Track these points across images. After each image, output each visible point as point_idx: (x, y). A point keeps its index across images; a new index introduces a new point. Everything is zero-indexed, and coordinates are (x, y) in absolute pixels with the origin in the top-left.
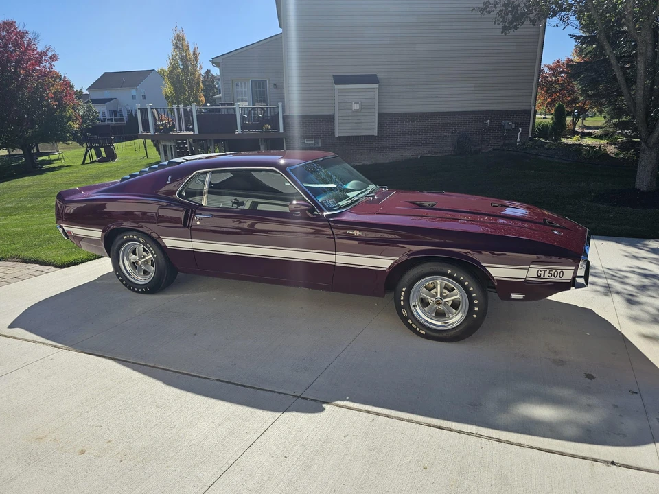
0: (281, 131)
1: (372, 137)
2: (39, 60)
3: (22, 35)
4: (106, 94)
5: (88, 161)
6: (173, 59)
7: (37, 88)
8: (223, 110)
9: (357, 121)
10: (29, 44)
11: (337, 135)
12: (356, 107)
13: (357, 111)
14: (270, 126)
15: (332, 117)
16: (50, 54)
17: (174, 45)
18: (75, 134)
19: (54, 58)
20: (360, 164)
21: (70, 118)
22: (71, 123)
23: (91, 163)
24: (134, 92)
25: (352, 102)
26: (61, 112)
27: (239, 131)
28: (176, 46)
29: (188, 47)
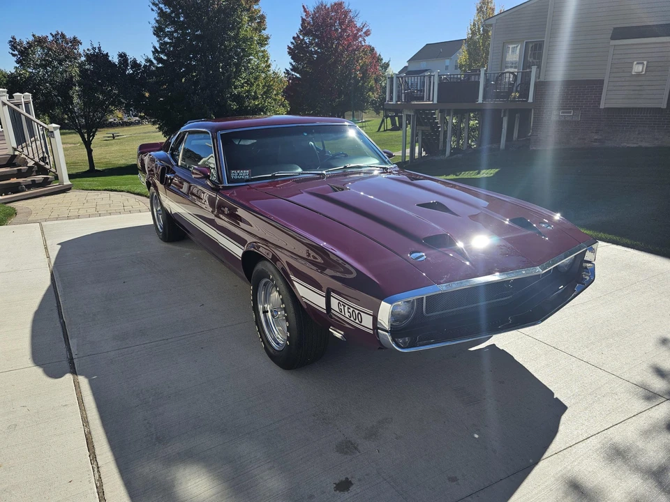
0: (530, 100)
1: (659, 110)
2: (355, 37)
3: (346, 13)
4: (423, 65)
5: (382, 129)
6: (474, 25)
7: (348, 62)
8: (473, 77)
9: (638, 88)
10: (351, 21)
11: (602, 106)
12: (637, 68)
13: (639, 75)
14: (517, 95)
15: (600, 83)
16: (364, 30)
17: (478, 10)
18: (373, 103)
19: (367, 33)
20: (635, 145)
21: (371, 89)
22: (371, 93)
23: (385, 131)
24: (447, 62)
25: (632, 63)
26: (363, 84)
27: (480, 100)
28: (480, 10)
29: (493, 10)
